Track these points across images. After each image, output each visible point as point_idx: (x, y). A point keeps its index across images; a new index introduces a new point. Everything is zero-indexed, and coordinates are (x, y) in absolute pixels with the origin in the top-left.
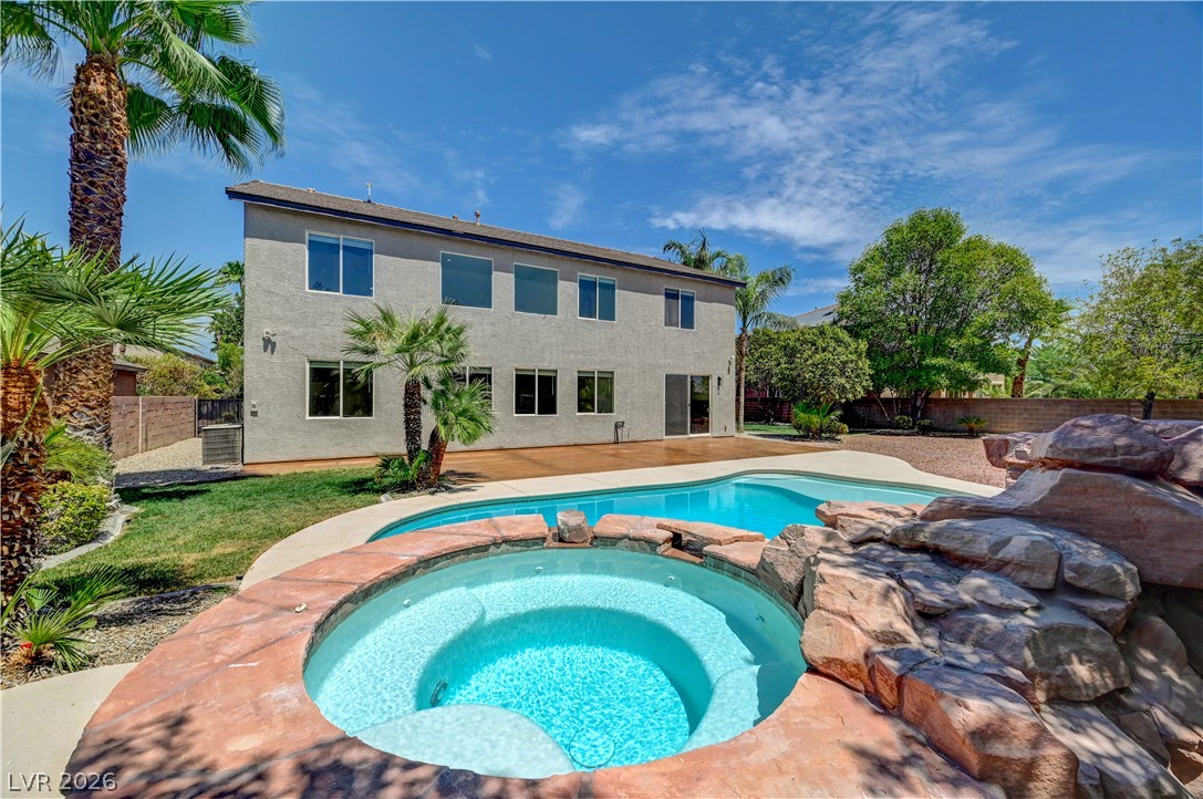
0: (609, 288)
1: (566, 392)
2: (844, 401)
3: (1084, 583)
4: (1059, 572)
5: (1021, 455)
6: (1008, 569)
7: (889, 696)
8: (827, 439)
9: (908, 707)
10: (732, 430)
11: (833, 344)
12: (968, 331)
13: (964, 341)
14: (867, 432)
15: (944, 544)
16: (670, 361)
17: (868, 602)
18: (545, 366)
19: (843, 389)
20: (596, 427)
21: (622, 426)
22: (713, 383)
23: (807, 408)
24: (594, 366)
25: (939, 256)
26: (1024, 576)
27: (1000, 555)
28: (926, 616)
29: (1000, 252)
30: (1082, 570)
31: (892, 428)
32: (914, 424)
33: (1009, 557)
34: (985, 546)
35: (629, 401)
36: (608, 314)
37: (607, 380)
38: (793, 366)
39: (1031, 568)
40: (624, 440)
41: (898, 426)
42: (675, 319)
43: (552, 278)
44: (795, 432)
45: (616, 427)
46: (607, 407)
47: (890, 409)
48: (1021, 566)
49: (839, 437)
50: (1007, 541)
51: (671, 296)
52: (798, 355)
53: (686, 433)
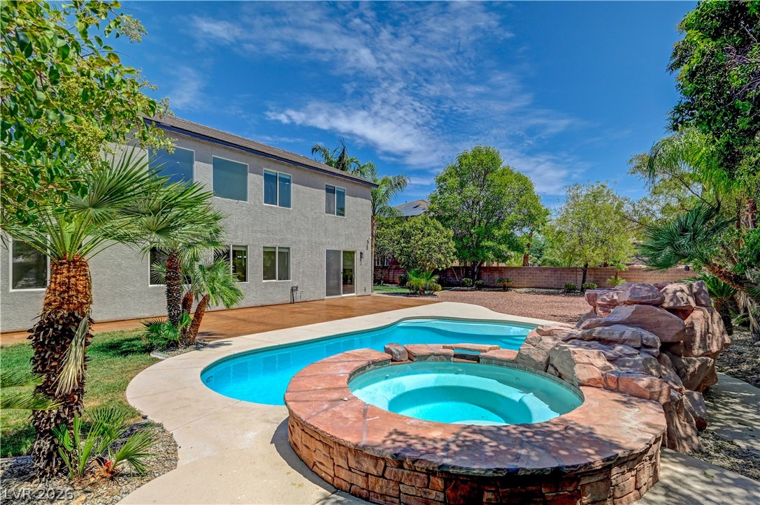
0: (286, 181)
1: (255, 263)
2: (440, 269)
3: (648, 344)
4: (642, 341)
5: (603, 300)
6: (627, 342)
7: (613, 385)
8: (429, 294)
9: (621, 387)
10: (369, 291)
11: (434, 231)
12: (504, 225)
13: (501, 232)
14: (447, 289)
15: (603, 336)
16: (329, 240)
17: (595, 358)
18: (238, 242)
19: (439, 261)
20: (277, 291)
21: (297, 290)
22: (357, 256)
23: (418, 274)
24: (276, 243)
25: (489, 177)
26: (632, 344)
27: (623, 338)
28: (611, 360)
29: (519, 178)
30: (647, 339)
31: (461, 285)
32: (473, 283)
33: (626, 338)
34: (618, 335)
35: (301, 270)
36: (286, 203)
37: (285, 255)
38: (409, 245)
39: (633, 341)
40: (297, 301)
41: (463, 285)
42: (332, 209)
43: (243, 171)
44: (408, 291)
45: (292, 290)
46: (285, 275)
47: (459, 274)
48: (631, 341)
49: (435, 293)
50: (624, 332)
51: (330, 190)
52: (413, 238)
53: (340, 294)
